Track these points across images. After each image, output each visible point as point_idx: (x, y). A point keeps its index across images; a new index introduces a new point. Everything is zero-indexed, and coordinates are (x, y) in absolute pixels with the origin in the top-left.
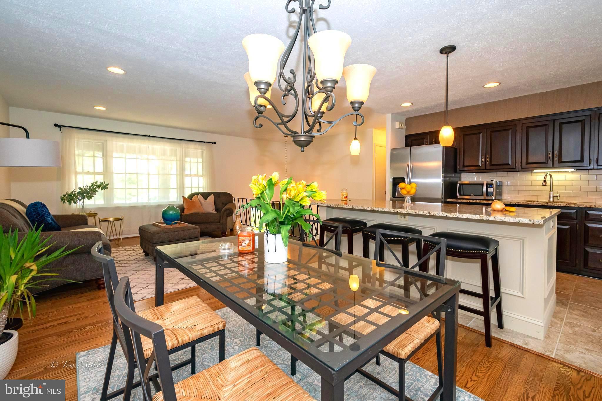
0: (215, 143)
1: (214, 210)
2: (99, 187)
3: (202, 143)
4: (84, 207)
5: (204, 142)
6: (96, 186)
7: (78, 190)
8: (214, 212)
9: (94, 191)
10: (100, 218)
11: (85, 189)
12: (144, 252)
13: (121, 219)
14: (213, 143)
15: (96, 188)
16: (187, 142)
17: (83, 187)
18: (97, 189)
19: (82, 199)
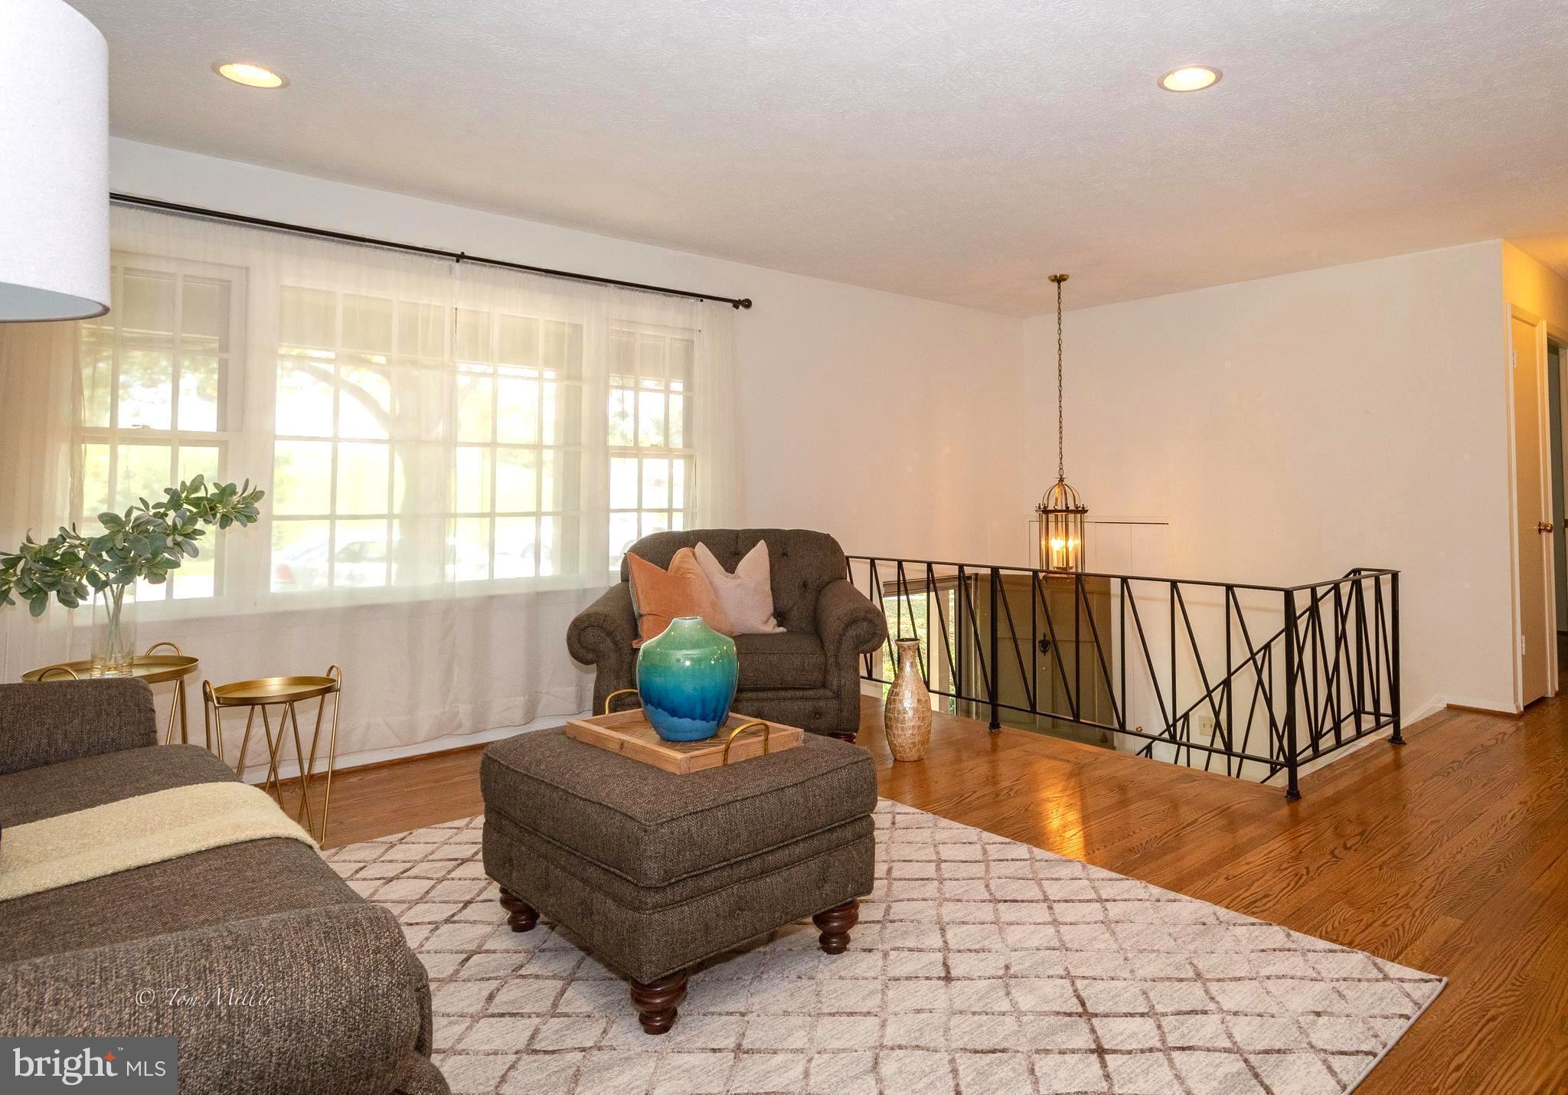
0: (747, 304)
1: (773, 621)
2: (208, 508)
3: (692, 300)
4: (123, 618)
5: (702, 297)
6: (196, 503)
7: (100, 531)
8: (771, 627)
9: (184, 537)
10: (215, 684)
11: (139, 525)
12: (508, 901)
13: (326, 688)
14: (736, 304)
15: (193, 519)
16: (627, 293)
17: (129, 513)
18: (200, 525)
19: (117, 581)
